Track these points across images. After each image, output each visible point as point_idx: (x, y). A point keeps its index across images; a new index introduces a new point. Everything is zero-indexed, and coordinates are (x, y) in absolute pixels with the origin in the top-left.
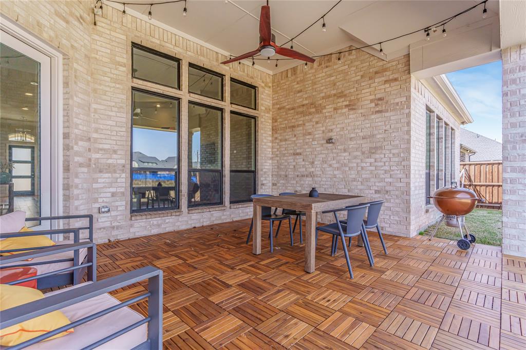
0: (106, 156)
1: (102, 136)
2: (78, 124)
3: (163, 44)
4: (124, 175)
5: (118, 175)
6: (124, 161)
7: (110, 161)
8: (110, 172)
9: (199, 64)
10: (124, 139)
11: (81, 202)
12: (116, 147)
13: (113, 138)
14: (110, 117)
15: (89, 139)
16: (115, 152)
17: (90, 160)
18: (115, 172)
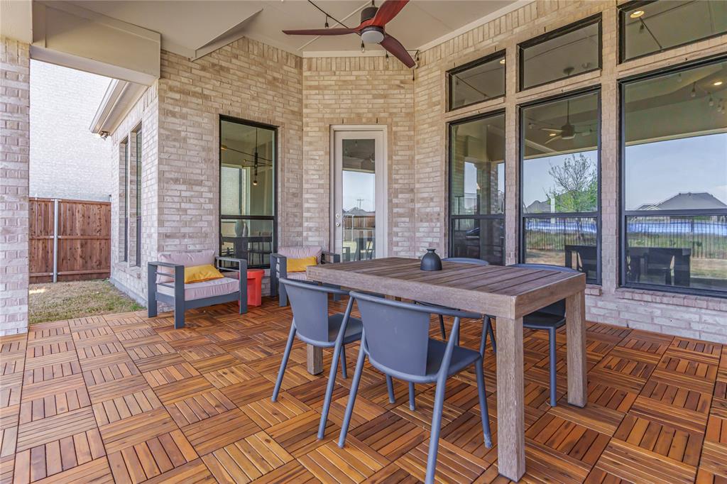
0: (424, 205)
1: (423, 185)
2: (397, 180)
3: (479, 46)
4: (438, 224)
5: (434, 224)
6: (439, 208)
7: (428, 210)
8: (427, 221)
9: (535, 34)
10: (439, 184)
11: (401, 248)
12: (433, 195)
13: (431, 185)
14: (427, 163)
15: (412, 190)
16: (432, 199)
17: (413, 210)
18: (431, 220)
